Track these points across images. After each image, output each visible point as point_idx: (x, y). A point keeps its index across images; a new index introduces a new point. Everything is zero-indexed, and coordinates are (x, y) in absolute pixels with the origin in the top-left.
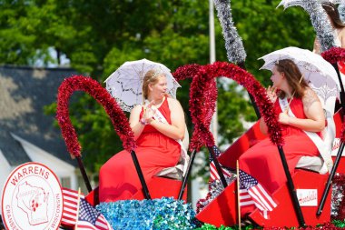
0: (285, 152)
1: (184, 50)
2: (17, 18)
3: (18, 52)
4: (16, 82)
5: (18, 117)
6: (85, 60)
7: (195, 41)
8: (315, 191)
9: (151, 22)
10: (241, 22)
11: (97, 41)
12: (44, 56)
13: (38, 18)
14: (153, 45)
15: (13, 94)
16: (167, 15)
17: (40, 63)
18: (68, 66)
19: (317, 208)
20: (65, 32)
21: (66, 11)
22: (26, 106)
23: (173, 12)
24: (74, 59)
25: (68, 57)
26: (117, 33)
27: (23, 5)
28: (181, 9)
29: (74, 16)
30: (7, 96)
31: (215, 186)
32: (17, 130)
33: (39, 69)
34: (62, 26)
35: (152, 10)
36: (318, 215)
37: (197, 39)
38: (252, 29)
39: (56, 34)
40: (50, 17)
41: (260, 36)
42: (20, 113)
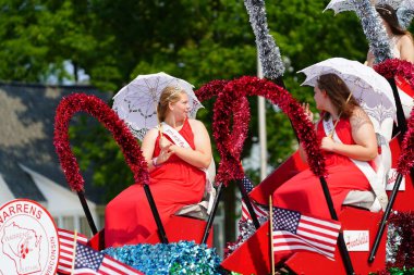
0: (329, 186)
1: (226, 64)
2: (26, 25)
3: (27, 66)
4: (25, 102)
5: (27, 145)
6: (107, 76)
7: (239, 53)
8: (367, 233)
9: (186, 30)
10: (295, 30)
11: (122, 53)
12: (58, 71)
13: (50, 26)
14: (189, 57)
15: (22, 117)
16: (206, 21)
17: (53, 80)
18: (87, 83)
19: (369, 253)
20: (84, 42)
21: (85, 17)
22: (37, 131)
23: (213, 19)
24: (94, 75)
25: (86, 73)
26: (146, 44)
27: (33, 10)
28: (222, 14)
29: (94, 23)
30: (14, 119)
31: (247, 227)
32: (26, 160)
33: (53, 87)
34: (80, 35)
35: (188, 16)
36: (370, 262)
37: (242, 51)
38: (307, 38)
39: (73, 45)
40: (66, 25)
41: (317, 46)
42: (30, 139)
